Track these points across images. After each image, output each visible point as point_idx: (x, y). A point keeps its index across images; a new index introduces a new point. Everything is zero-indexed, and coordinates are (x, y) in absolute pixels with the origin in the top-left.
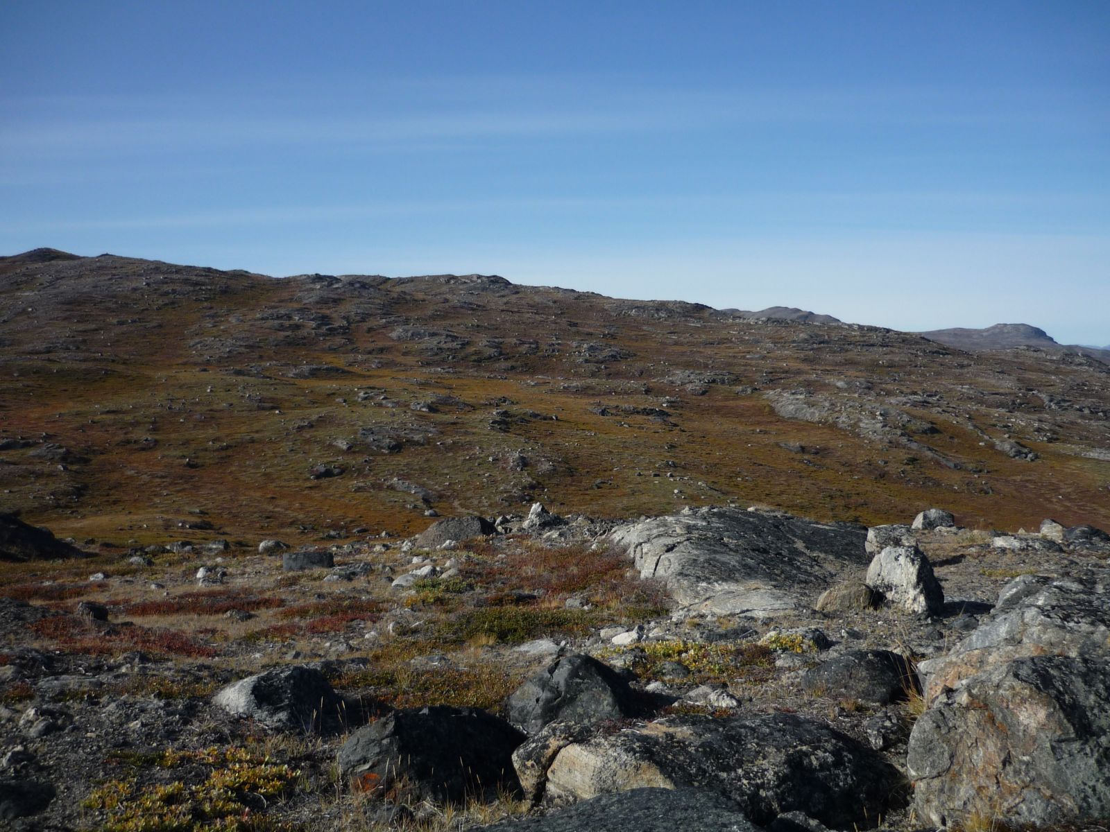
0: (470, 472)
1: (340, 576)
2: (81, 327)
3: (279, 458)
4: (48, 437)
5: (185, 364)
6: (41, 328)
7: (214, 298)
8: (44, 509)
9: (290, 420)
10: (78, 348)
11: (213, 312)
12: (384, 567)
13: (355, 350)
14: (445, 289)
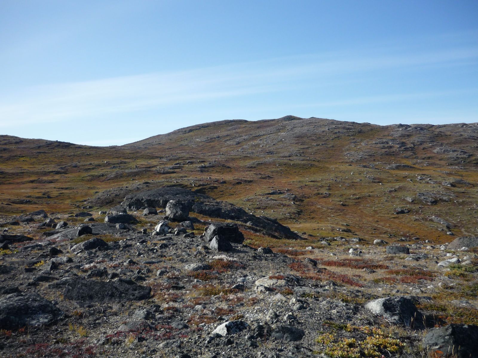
0: (470, 216)
1: (413, 258)
2: (302, 147)
3: (381, 204)
4: (288, 190)
5: (342, 162)
6: (287, 147)
7: (355, 135)
8: (286, 219)
9: (386, 188)
10: (301, 155)
11: (355, 140)
12: (433, 256)
13: (417, 158)
14: (461, 130)
